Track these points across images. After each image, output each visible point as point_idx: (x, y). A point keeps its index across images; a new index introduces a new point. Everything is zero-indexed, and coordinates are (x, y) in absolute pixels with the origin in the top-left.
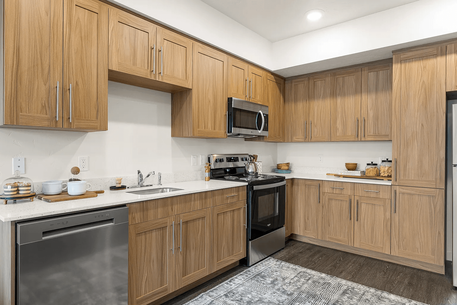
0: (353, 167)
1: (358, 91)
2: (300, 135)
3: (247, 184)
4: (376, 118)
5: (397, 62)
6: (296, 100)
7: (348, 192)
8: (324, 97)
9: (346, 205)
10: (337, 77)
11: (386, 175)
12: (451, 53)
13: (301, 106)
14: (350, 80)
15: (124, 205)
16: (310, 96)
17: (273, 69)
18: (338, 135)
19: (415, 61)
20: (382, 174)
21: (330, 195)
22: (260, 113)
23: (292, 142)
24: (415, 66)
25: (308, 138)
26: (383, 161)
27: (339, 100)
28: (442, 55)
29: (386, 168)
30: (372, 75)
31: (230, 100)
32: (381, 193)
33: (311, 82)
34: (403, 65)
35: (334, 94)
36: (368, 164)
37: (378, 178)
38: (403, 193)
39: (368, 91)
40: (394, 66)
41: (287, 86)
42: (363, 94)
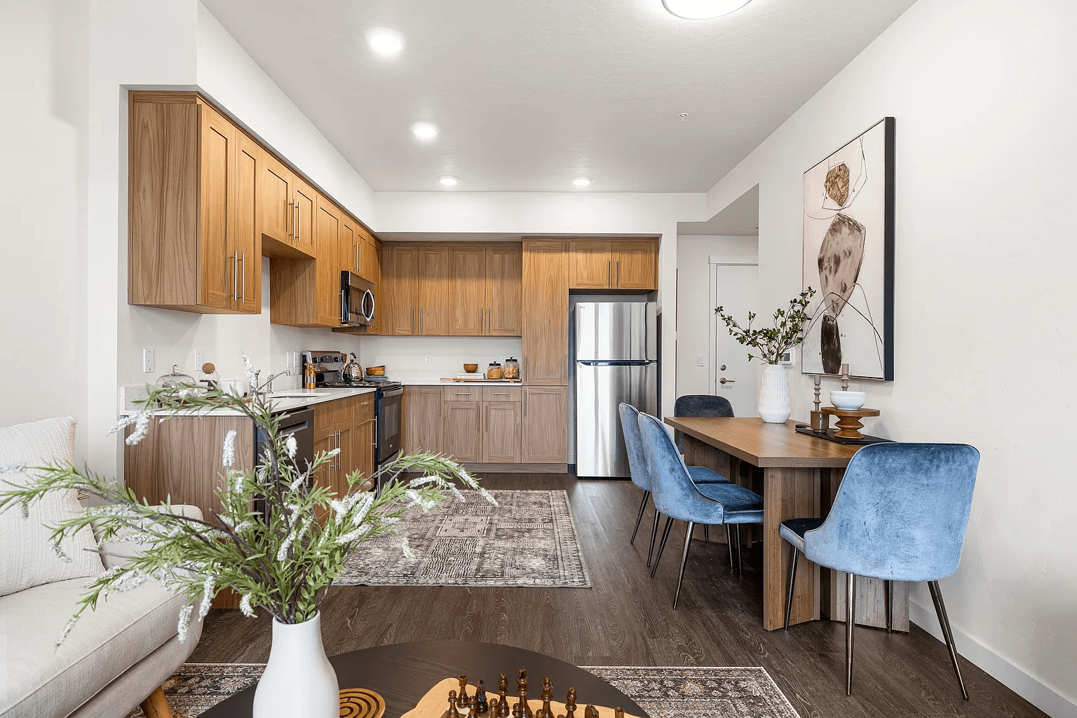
0: (471, 369)
1: (481, 275)
2: (405, 326)
3: (375, 389)
4: (502, 310)
5: (526, 250)
6: (399, 276)
7: (475, 397)
8: (440, 277)
9: (472, 414)
10: (457, 252)
11: (511, 376)
12: (573, 251)
13: (406, 284)
14: (472, 259)
15: (305, 408)
16: (419, 273)
17: (375, 229)
18: (458, 327)
19: (543, 252)
20: (506, 376)
21: (454, 403)
22: (368, 293)
23: (393, 335)
24: (544, 257)
25: (416, 331)
26: (507, 360)
27: (459, 282)
28: (565, 251)
29: (511, 369)
30: (497, 257)
31: (345, 275)
32: (511, 395)
33: (422, 253)
34: (532, 254)
35: (452, 275)
36: (491, 365)
37: (503, 380)
38: (533, 394)
39: (493, 277)
40: (524, 254)
41: (386, 253)
42: (488, 281)
